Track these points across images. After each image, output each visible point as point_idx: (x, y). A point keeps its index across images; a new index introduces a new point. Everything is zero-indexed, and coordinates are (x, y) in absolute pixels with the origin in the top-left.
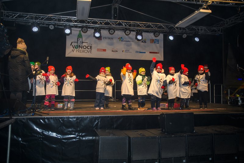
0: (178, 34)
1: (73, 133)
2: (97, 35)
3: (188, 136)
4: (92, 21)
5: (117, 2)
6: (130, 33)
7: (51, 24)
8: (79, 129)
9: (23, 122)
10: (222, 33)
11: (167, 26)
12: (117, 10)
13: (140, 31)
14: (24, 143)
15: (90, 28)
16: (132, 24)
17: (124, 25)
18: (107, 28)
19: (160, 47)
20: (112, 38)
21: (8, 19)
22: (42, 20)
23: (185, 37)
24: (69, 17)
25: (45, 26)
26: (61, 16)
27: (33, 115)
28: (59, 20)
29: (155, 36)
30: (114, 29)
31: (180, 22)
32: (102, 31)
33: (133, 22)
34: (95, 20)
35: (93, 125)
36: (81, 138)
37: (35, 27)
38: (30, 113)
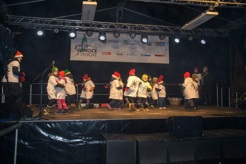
0: (184, 37)
1: (80, 137)
2: (102, 38)
3: (196, 140)
4: (97, 24)
5: (121, 5)
6: (135, 36)
7: (56, 28)
8: (85, 133)
9: (29, 126)
10: (228, 35)
11: (173, 29)
12: (121, 12)
13: (145, 33)
14: (31, 147)
15: (94, 31)
16: (137, 27)
17: (129, 28)
18: (112, 32)
19: (166, 50)
20: (117, 42)
21: (13, 23)
22: (47, 24)
23: (191, 39)
24: (73, 20)
25: (50, 30)
26: (66, 20)
27: (39, 120)
28: (64, 24)
29: (160, 39)
30: (119, 32)
31: (186, 24)
32: (107, 34)
33: (138, 25)
34: (100, 23)
35: (100, 128)
36: (88, 142)
37: (40, 31)
38: (37, 117)
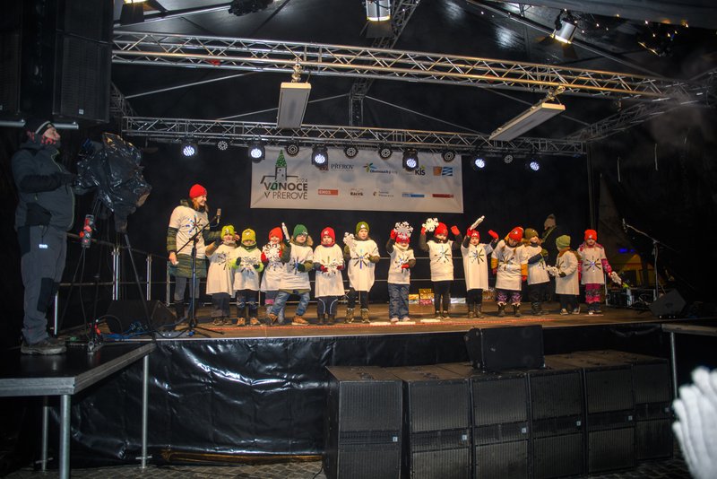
0: (494, 156)
1: (278, 374)
2: (320, 159)
3: (531, 376)
4: (309, 129)
5: (360, 89)
6: (390, 155)
7: (221, 140)
8: (289, 366)
9: (171, 350)
10: (585, 153)
11: (470, 138)
12: (360, 105)
13: (411, 148)
14: (175, 395)
15: (302, 144)
16: (395, 135)
17: (377, 136)
18: (339, 145)
19: (456, 183)
20: (351, 167)
21: (136, 133)
22: (203, 132)
23: (510, 161)
24: (258, 123)
25: (209, 143)
26: (243, 122)
27: (190, 336)
28: (239, 130)
29: (444, 160)
30: (357, 147)
31: (500, 129)
32: (331, 152)
33: (397, 130)
34: (315, 128)
35: (321, 355)
36: (295, 386)
37: (188, 146)
38: (185, 330)
